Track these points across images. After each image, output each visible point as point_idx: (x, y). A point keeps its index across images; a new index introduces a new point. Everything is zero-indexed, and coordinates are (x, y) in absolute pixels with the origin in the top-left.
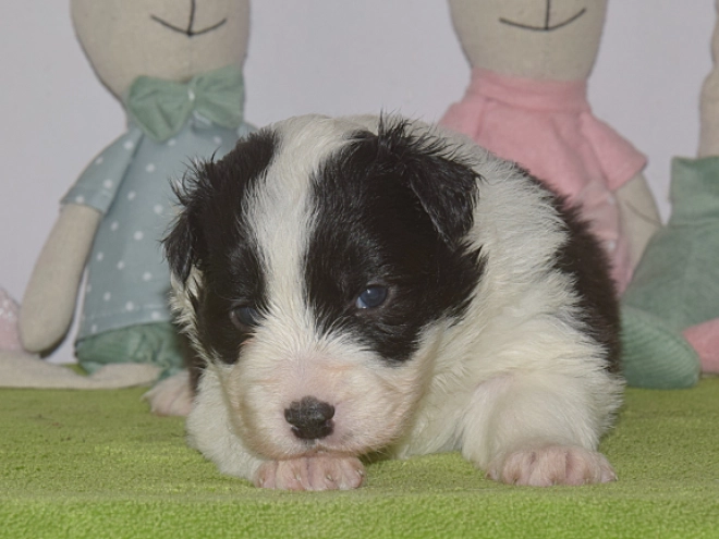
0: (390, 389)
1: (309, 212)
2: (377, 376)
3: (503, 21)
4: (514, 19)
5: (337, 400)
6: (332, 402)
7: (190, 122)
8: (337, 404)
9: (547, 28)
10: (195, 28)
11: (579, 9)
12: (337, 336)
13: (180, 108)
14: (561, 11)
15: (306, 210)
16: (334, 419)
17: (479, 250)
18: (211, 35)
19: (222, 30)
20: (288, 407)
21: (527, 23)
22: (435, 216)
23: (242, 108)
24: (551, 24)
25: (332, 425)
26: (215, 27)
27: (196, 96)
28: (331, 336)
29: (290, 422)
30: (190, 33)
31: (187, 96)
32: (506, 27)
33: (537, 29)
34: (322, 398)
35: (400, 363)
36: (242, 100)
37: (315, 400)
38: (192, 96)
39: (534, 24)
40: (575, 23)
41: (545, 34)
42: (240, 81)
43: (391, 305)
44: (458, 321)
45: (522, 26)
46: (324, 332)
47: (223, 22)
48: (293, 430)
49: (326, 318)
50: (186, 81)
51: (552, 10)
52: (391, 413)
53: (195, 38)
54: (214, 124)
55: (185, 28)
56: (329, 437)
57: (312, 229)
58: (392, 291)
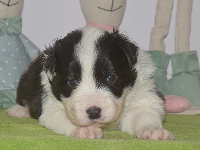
0: (117, 105)
1: (95, 53)
2: (114, 101)
3: (99, 8)
4: (102, 7)
5: (102, 107)
6: (101, 108)
7: (7, 31)
8: (102, 108)
9: (111, 11)
10: (10, 4)
11: (120, 6)
12: (102, 89)
13: (4, 27)
14: (116, 6)
15: (94, 52)
16: (101, 113)
17: (135, 69)
18: (14, 6)
19: (17, 5)
20: (88, 109)
21: (106, 9)
22: (129, 58)
23: (21, 29)
24: (113, 9)
25: (101, 115)
26: (15, 4)
27: (8, 24)
28: (100, 89)
29: (88, 114)
30: (8, 5)
31: (6, 24)
32: (100, 9)
33: (109, 11)
34: (98, 107)
35: (119, 98)
36: (21, 26)
37: (96, 107)
38: (7, 24)
39: (108, 9)
40: (119, 10)
41: (110, 12)
42: (21, 20)
43: (116, 81)
44: (131, 88)
45: (105, 10)
46: (98, 88)
47: (18, 3)
48: (88, 116)
49: (99, 84)
50: (5, 19)
51: (113, 6)
52: (116, 112)
53: (10, 7)
54: (13, 33)
55: (7, 4)
56: (99, 118)
57: (96, 58)
58: (117, 77)
